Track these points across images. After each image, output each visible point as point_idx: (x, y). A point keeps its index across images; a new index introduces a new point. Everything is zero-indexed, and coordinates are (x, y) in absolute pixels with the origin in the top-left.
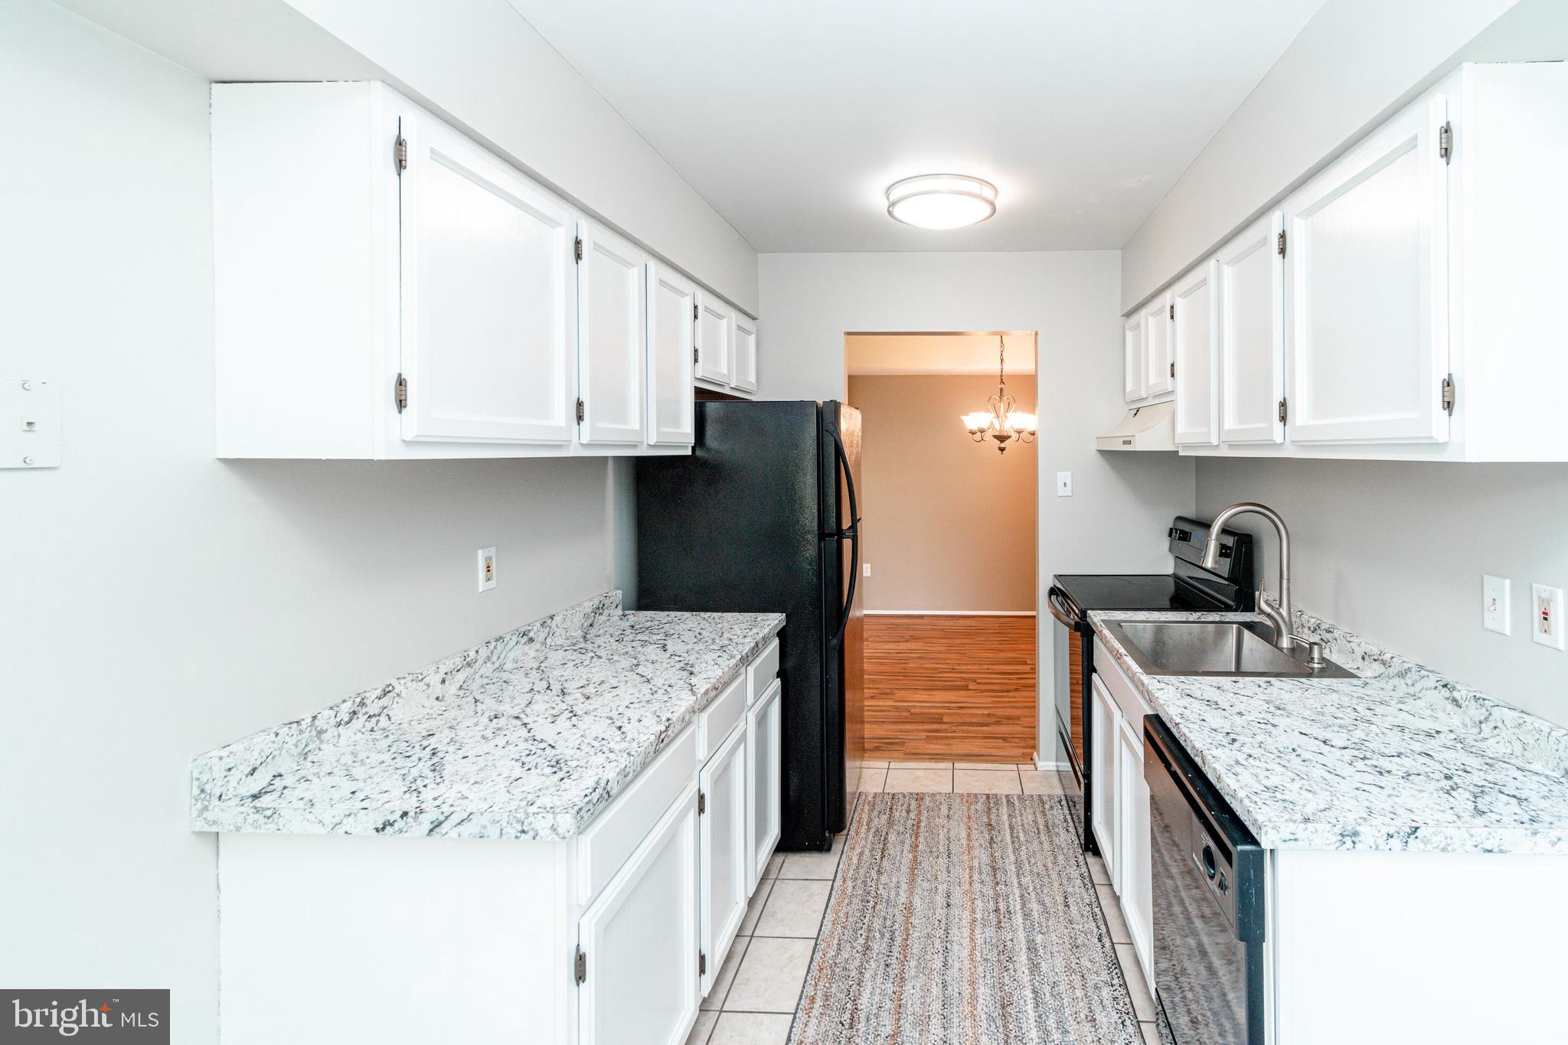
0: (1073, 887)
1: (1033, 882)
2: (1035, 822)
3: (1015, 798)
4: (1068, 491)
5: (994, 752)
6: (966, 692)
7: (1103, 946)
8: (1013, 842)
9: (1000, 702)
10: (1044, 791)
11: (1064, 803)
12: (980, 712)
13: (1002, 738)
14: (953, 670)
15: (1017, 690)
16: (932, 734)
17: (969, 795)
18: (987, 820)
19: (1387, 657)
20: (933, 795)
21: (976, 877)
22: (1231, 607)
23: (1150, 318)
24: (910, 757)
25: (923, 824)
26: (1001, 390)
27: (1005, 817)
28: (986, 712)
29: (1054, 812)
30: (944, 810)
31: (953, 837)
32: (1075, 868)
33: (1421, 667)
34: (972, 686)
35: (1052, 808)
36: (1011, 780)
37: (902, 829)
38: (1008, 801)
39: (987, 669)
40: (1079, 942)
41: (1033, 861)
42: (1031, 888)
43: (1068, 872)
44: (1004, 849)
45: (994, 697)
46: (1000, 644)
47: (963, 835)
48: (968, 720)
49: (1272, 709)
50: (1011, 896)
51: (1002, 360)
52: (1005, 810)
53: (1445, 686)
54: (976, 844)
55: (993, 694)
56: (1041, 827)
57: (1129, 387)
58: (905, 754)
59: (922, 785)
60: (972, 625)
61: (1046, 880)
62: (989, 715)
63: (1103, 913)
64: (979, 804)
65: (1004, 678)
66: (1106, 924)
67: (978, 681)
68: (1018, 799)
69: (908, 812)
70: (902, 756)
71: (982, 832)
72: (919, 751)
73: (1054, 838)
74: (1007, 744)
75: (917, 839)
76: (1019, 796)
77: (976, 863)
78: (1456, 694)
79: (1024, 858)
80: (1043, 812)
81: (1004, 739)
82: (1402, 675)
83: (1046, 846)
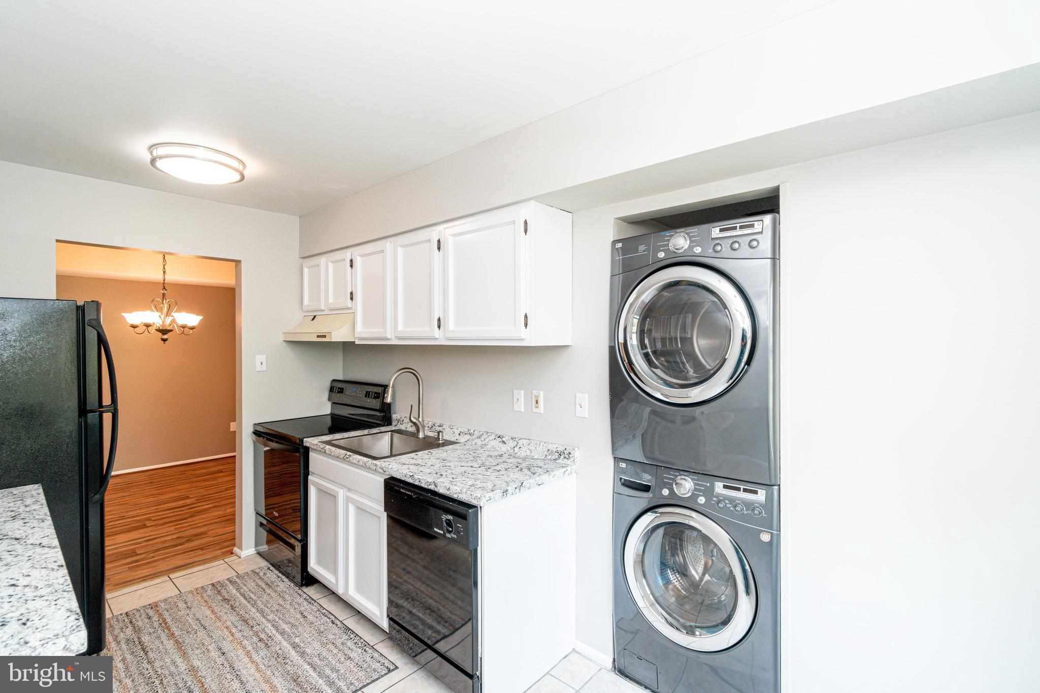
0: (304, 606)
1: (276, 616)
2: (258, 585)
3: (235, 578)
4: (264, 368)
5: (197, 559)
6: (146, 529)
7: (337, 625)
8: (249, 602)
9: (183, 527)
10: (254, 567)
11: (272, 568)
12: (169, 538)
13: (199, 549)
14: (123, 518)
15: (191, 516)
16: (132, 565)
17: (197, 589)
18: (221, 598)
19: (472, 431)
20: (165, 600)
21: (234, 630)
22: (381, 424)
23: (330, 264)
24: (120, 586)
25: (168, 620)
26: (164, 295)
27: (234, 591)
28: (174, 537)
29: (268, 575)
30: (181, 605)
31: (200, 617)
32: (299, 597)
33: (487, 433)
34: (148, 523)
35: (265, 574)
36: (225, 570)
37: (151, 630)
38: (231, 582)
39: (156, 509)
40: (322, 630)
41: (269, 606)
42: (277, 619)
43: (296, 601)
44: (245, 607)
45: (175, 526)
46: (157, 490)
47: (208, 613)
48: (161, 546)
49: (442, 461)
50: (266, 629)
51: (164, 272)
52: (231, 587)
53: (499, 437)
54: (222, 614)
55: (173, 524)
56: (264, 587)
57: (306, 302)
58: (114, 585)
59: (149, 598)
60: (122, 481)
61: (284, 611)
62: (178, 538)
63: (328, 611)
64: (209, 591)
65: (173, 512)
66: (332, 615)
67: (153, 519)
68: (237, 578)
69: (149, 618)
70: (113, 588)
71: (222, 606)
72: (128, 579)
73: (276, 589)
74: (205, 551)
75: (169, 630)
76: (237, 576)
77: (229, 623)
78: (504, 439)
79: (262, 606)
80: (260, 578)
81: (202, 549)
82: (479, 437)
83: (273, 594)
